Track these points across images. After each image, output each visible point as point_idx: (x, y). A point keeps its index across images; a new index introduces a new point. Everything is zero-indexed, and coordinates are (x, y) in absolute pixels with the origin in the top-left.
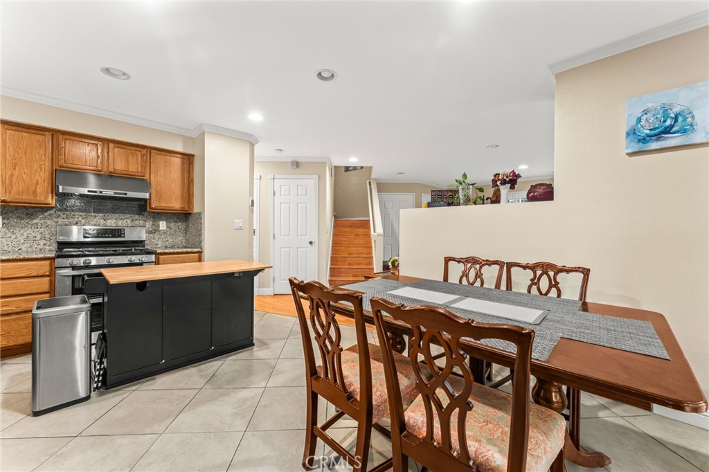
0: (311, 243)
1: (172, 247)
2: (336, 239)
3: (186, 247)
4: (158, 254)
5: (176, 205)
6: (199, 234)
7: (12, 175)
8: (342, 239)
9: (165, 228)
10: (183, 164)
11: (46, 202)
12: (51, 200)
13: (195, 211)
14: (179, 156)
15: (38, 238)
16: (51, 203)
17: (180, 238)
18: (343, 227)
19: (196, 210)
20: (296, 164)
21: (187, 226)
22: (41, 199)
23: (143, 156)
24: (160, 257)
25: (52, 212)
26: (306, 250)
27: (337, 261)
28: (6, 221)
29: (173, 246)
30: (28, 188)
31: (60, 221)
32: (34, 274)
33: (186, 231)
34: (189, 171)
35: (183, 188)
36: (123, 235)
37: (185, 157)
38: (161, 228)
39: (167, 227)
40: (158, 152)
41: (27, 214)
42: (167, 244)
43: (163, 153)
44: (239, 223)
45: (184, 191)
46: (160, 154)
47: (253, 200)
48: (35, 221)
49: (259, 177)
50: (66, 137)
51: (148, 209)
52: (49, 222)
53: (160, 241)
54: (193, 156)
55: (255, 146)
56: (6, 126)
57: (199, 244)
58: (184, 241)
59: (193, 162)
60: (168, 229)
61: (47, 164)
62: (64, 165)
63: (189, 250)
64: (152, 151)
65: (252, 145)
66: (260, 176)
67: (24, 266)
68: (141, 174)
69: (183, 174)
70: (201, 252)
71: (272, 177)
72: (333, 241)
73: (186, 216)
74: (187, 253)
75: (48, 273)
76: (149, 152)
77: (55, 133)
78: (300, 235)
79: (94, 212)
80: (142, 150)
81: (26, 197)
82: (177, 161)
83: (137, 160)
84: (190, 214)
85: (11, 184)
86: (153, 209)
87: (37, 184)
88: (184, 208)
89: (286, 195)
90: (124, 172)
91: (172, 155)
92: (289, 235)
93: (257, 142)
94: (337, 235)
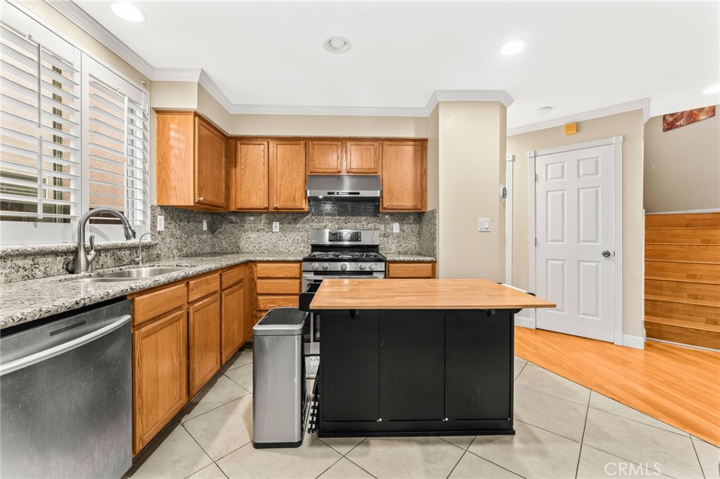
0: (607, 254)
1: (406, 253)
2: (651, 247)
3: (420, 254)
4: (387, 262)
5: (408, 202)
6: (433, 239)
7: (281, 185)
8: (667, 248)
9: (398, 231)
10: (415, 152)
11: (300, 207)
12: (305, 206)
13: (428, 210)
14: (411, 143)
15: (300, 241)
16: (304, 207)
17: (413, 243)
18: (666, 226)
19: (429, 208)
20: (576, 127)
21: (421, 228)
22: (298, 205)
23: (375, 150)
24: (391, 265)
25: (308, 217)
26: (597, 267)
27: (661, 288)
28: (281, 226)
29: (406, 251)
30: (290, 195)
31: (315, 225)
32: (289, 276)
33: (420, 234)
34: (422, 161)
35: (415, 182)
36: (359, 239)
37: (418, 143)
38: (395, 231)
39: (401, 230)
40: (390, 143)
41: (294, 219)
42: (400, 249)
43: (394, 143)
44: (484, 222)
45: (416, 185)
46: (391, 145)
47: (504, 189)
48: (298, 226)
49: (511, 159)
50: (315, 142)
51: (381, 210)
52: (307, 226)
53: (394, 245)
54: (426, 140)
55: (508, 109)
56: (278, 142)
57: (432, 251)
58: (417, 246)
59: (426, 148)
60: (401, 232)
61: (302, 170)
62: (314, 170)
63: (421, 258)
64: (384, 143)
65: (504, 109)
66: (514, 156)
67: (283, 267)
68: (373, 171)
69: (415, 165)
70: (435, 262)
71: (533, 154)
72: (646, 250)
73: (419, 216)
74: (419, 262)
75: (298, 276)
76: (381, 144)
77: (307, 141)
78: (584, 241)
79: (338, 215)
80: (374, 143)
81: (290, 205)
82: (409, 150)
83: (370, 154)
84: (423, 213)
85: (280, 193)
86: (385, 209)
87: (296, 190)
88: (416, 205)
89: (559, 178)
90: (359, 171)
91: (403, 143)
92: (562, 240)
93: (511, 101)
94: (653, 241)
